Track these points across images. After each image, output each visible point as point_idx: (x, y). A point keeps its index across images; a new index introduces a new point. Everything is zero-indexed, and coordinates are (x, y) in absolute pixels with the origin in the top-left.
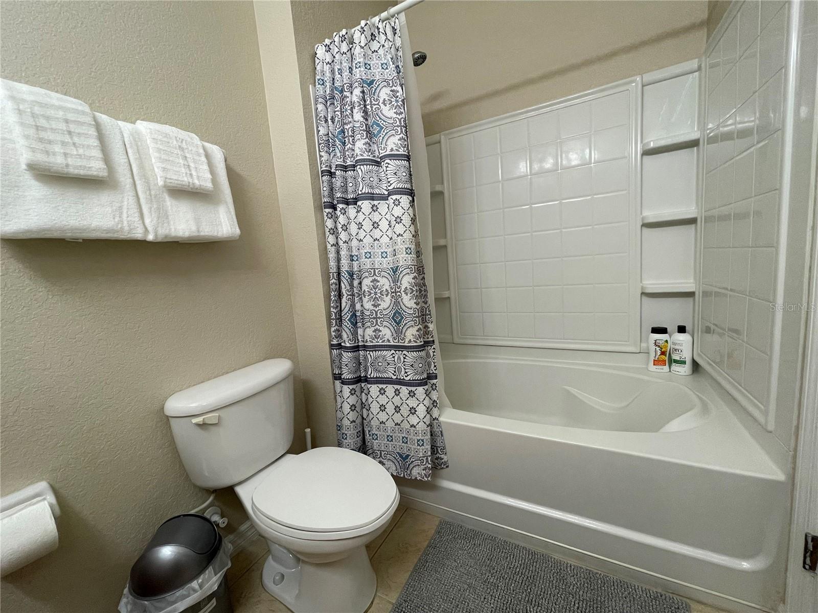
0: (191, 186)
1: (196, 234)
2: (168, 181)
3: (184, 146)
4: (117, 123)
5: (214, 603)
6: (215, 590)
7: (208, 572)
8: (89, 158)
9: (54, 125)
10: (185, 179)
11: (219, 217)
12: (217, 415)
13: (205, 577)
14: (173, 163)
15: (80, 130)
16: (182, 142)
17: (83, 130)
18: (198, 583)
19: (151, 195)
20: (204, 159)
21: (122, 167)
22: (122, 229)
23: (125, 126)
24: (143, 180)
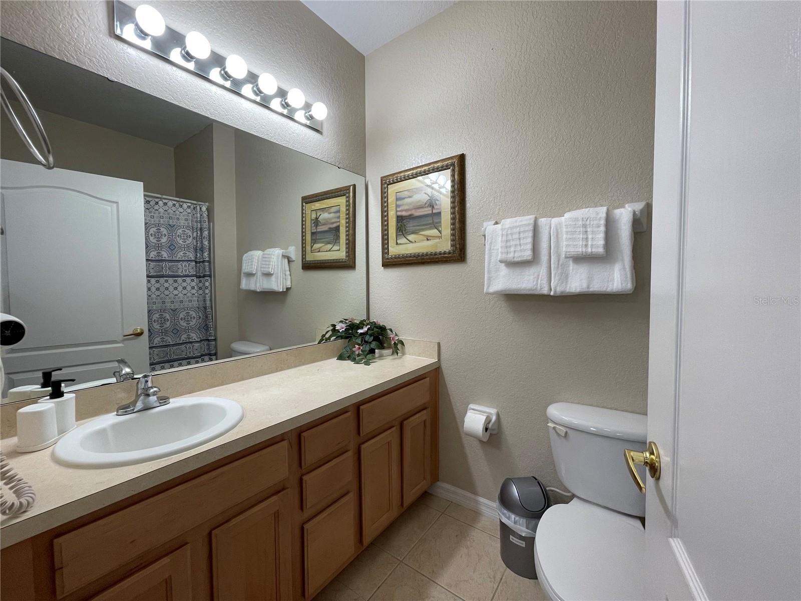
1: (586, 290)
2: (568, 253)
3: (588, 223)
4: (551, 221)
5: (523, 544)
6: (523, 535)
7: (523, 521)
8: (525, 250)
9: (515, 236)
10: (580, 250)
11: (613, 274)
12: (565, 431)
13: (519, 521)
14: (574, 239)
15: (525, 236)
16: (587, 220)
17: (526, 234)
18: (515, 518)
19: (558, 265)
20: (602, 229)
21: (544, 250)
22: (536, 289)
23: (555, 221)
24: (555, 255)
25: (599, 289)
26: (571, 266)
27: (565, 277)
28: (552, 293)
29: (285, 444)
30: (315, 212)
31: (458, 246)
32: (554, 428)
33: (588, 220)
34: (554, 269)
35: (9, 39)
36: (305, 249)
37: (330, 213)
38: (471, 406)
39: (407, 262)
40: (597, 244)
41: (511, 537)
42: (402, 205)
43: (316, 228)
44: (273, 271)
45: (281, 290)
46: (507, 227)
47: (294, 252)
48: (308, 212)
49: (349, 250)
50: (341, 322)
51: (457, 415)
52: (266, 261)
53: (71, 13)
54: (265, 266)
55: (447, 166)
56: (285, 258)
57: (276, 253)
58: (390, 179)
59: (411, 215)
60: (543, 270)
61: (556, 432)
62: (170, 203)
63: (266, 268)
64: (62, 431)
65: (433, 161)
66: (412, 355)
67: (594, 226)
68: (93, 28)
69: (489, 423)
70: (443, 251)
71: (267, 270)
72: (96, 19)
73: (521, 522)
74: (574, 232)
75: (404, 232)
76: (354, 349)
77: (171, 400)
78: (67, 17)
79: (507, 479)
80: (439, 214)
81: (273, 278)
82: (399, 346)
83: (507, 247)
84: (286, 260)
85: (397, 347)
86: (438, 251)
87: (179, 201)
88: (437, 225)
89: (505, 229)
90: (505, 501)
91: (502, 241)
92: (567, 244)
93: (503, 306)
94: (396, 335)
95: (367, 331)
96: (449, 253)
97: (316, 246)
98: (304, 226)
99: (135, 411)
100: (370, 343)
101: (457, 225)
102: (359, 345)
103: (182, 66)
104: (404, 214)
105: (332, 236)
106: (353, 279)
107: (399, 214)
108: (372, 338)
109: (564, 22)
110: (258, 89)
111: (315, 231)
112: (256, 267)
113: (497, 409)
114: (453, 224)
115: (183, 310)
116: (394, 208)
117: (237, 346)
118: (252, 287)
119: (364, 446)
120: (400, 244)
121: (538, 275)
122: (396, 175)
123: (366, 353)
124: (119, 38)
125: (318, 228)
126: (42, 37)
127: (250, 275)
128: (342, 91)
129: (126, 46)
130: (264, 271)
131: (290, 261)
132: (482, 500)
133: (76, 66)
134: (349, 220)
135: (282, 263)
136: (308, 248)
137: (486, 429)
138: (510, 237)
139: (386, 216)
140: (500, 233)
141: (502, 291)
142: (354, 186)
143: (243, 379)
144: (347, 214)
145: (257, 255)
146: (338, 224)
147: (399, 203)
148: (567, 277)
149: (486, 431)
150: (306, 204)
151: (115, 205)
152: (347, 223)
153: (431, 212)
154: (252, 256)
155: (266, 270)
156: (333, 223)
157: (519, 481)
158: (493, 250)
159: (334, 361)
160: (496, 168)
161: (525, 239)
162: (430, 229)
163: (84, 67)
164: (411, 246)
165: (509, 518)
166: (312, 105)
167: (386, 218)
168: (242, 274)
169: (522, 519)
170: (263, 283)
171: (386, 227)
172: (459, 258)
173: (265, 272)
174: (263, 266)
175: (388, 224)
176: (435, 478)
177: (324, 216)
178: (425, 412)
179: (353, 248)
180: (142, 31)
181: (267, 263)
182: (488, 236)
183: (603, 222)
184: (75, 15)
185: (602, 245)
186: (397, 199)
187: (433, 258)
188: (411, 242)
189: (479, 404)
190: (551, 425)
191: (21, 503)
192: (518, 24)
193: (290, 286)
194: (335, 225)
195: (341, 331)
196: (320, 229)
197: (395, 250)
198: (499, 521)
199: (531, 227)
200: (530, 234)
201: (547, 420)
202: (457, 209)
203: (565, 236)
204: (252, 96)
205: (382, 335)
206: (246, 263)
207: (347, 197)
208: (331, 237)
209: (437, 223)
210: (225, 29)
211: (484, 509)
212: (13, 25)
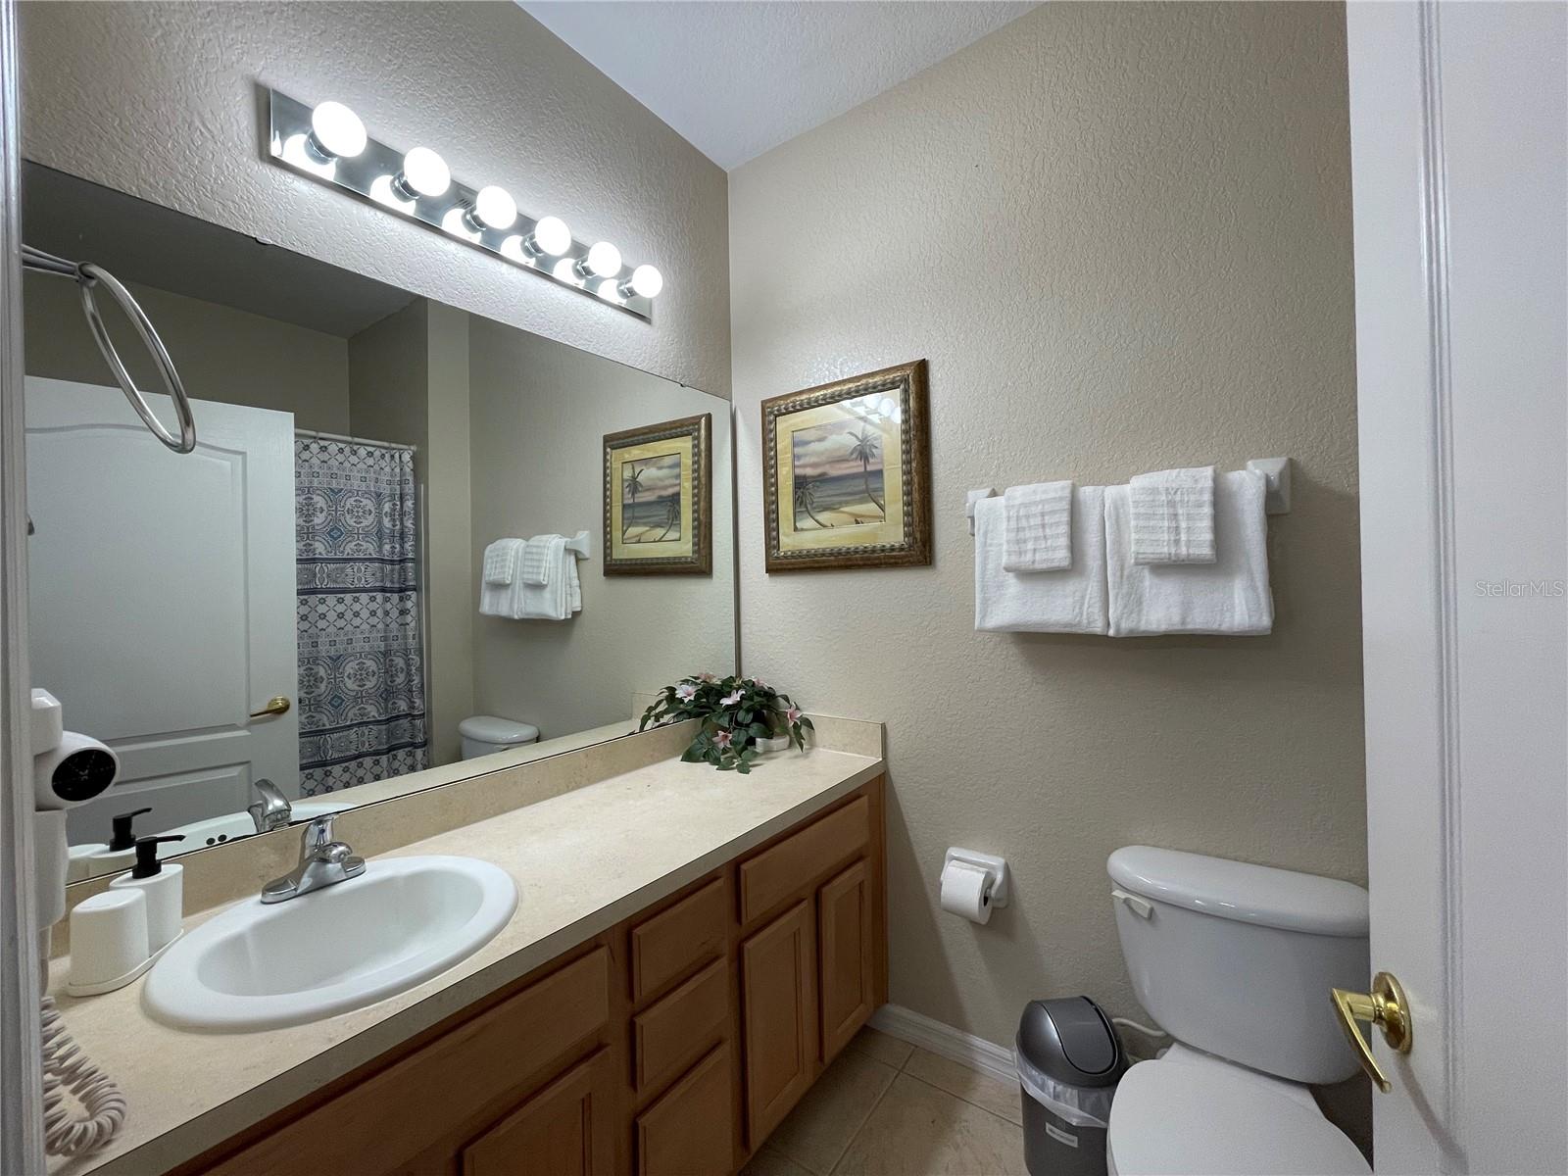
0: (1173, 558)
1: (1178, 627)
2: (1140, 556)
3: (1178, 498)
4: (1103, 492)
5: (1073, 1141)
6: (1074, 1124)
7: (1071, 1093)
8: (1054, 549)
9: (1032, 522)
10: (1166, 550)
11: (1231, 597)
12: (1149, 906)
13: (1065, 1094)
14: (1153, 530)
15: (1053, 521)
16: (1175, 493)
17: (1056, 518)
18: (1055, 1088)
19: (1122, 577)
20: (1207, 510)
21: (1093, 548)
22: (1080, 622)
23: (1111, 492)
24: (1116, 559)
25: (1205, 627)
26: (1148, 580)
27: (1135, 601)
28: (1111, 632)
29: (602, 953)
30: (629, 466)
31: (918, 535)
32: (1126, 901)
33: (1179, 493)
34: (1114, 586)
35: (74, 174)
36: (611, 536)
37: (660, 468)
38: (953, 852)
39: (816, 565)
40: (1199, 540)
41: (1048, 1125)
42: (805, 455)
43: (633, 494)
44: (546, 579)
45: (563, 617)
46: (1017, 502)
47: (588, 540)
48: (616, 465)
49: (699, 540)
50: (686, 681)
51: (924, 870)
52: (532, 560)
53: (189, 120)
54: (531, 570)
55: (893, 383)
56: (570, 554)
57: (552, 544)
58: (780, 406)
59: (823, 474)
60: (1092, 587)
61: (1130, 908)
62: (333, 448)
63: (532, 573)
64: (157, 945)
65: (864, 372)
66: (830, 748)
67: (1190, 504)
68: (230, 144)
69: (990, 886)
70: (888, 546)
71: (535, 577)
72: (235, 128)
73: (1068, 1095)
74: (1149, 517)
75: (809, 506)
76: (715, 739)
77: (368, 864)
78: (182, 126)
79: (1033, 1002)
80: (879, 473)
81: (547, 594)
82: (804, 731)
83: (1018, 542)
84: (573, 558)
85: (800, 733)
86: (879, 544)
87: (351, 443)
88: (875, 494)
89: (1013, 506)
90: (1031, 1048)
91: (1008, 530)
92: (1137, 537)
93: (1011, 653)
94: (797, 708)
95: (741, 701)
96: (901, 549)
97: (633, 531)
98: (608, 493)
99: (298, 891)
100: (748, 726)
101: (916, 496)
102: (724, 729)
103: (393, 210)
104: (809, 472)
105: (665, 512)
106: (709, 596)
107: (799, 471)
108: (751, 716)
109: (1114, 121)
110: (534, 245)
111: (631, 501)
112: (511, 572)
113: (1004, 857)
114: (908, 493)
115: (352, 658)
116: (790, 460)
117: (475, 727)
118: (504, 610)
119: (749, 945)
120: (802, 530)
121: (1083, 597)
122: (792, 399)
123: (741, 746)
124: (277, 163)
125: (636, 495)
126: (135, 168)
127: (499, 587)
128: (687, 239)
129: (292, 176)
130: (528, 579)
131: (579, 559)
132: (978, 1042)
133: (196, 218)
134: (699, 481)
135: (564, 562)
136: (617, 535)
137: (986, 899)
138: (1024, 523)
139: (772, 476)
140: (1005, 514)
141: (1008, 627)
142: (709, 417)
143: (503, 811)
144: (694, 471)
145: (515, 547)
146: (676, 489)
147: (798, 450)
148: (1140, 603)
149: (985, 904)
150: (612, 449)
151: (240, 457)
152: (694, 488)
153: (862, 469)
154: (503, 549)
155: (532, 578)
156: (666, 488)
157: (1057, 1006)
158: (991, 545)
159: (676, 763)
160: (990, 388)
161: (1054, 528)
162: (862, 501)
163: (212, 220)
164: (824, 533)
165: (1042, 1087)
166: (633, 270)
167: (773, 480)
168: (483, 585)
169: (1070, 1090)
170: (525, 602)
171: (774, 498)
172: (921, 558)
173: (530, 582)
174: (526, 570)
175: (777, 490)
176: (882, 998)
177: (648, 474)
178: (860, 866)
179: (708, 536)
180: (321, 148)
181: (535, 564)
182: (979, 519)
183: (1207, 497)
184: (198, 123)
185: (1208, 543)
186: (795, 444)
187: (868, 559)
188: (824, 526)
189: (967, 848)
190: (1118, 893)
191: (99, 1125)
192: (1025, 121)
193: (579, 609)
194: (671, 491)
195: (686, 700)
196: (644, 497)
197: (789, 542)
198: (1019, 1092)
199: (1065, 504)
200: (1065, 517)
201: (1108, 882)
202: (914, 465)
203: (1133, 523)
204: (522, 258)
205: (769, 708)
206: (492, 563)
207: (694, 439)
208: (663, 513)
209: (875, 490)
210: (474, 137)
211: (984, 1063)
212: (82, 149)
